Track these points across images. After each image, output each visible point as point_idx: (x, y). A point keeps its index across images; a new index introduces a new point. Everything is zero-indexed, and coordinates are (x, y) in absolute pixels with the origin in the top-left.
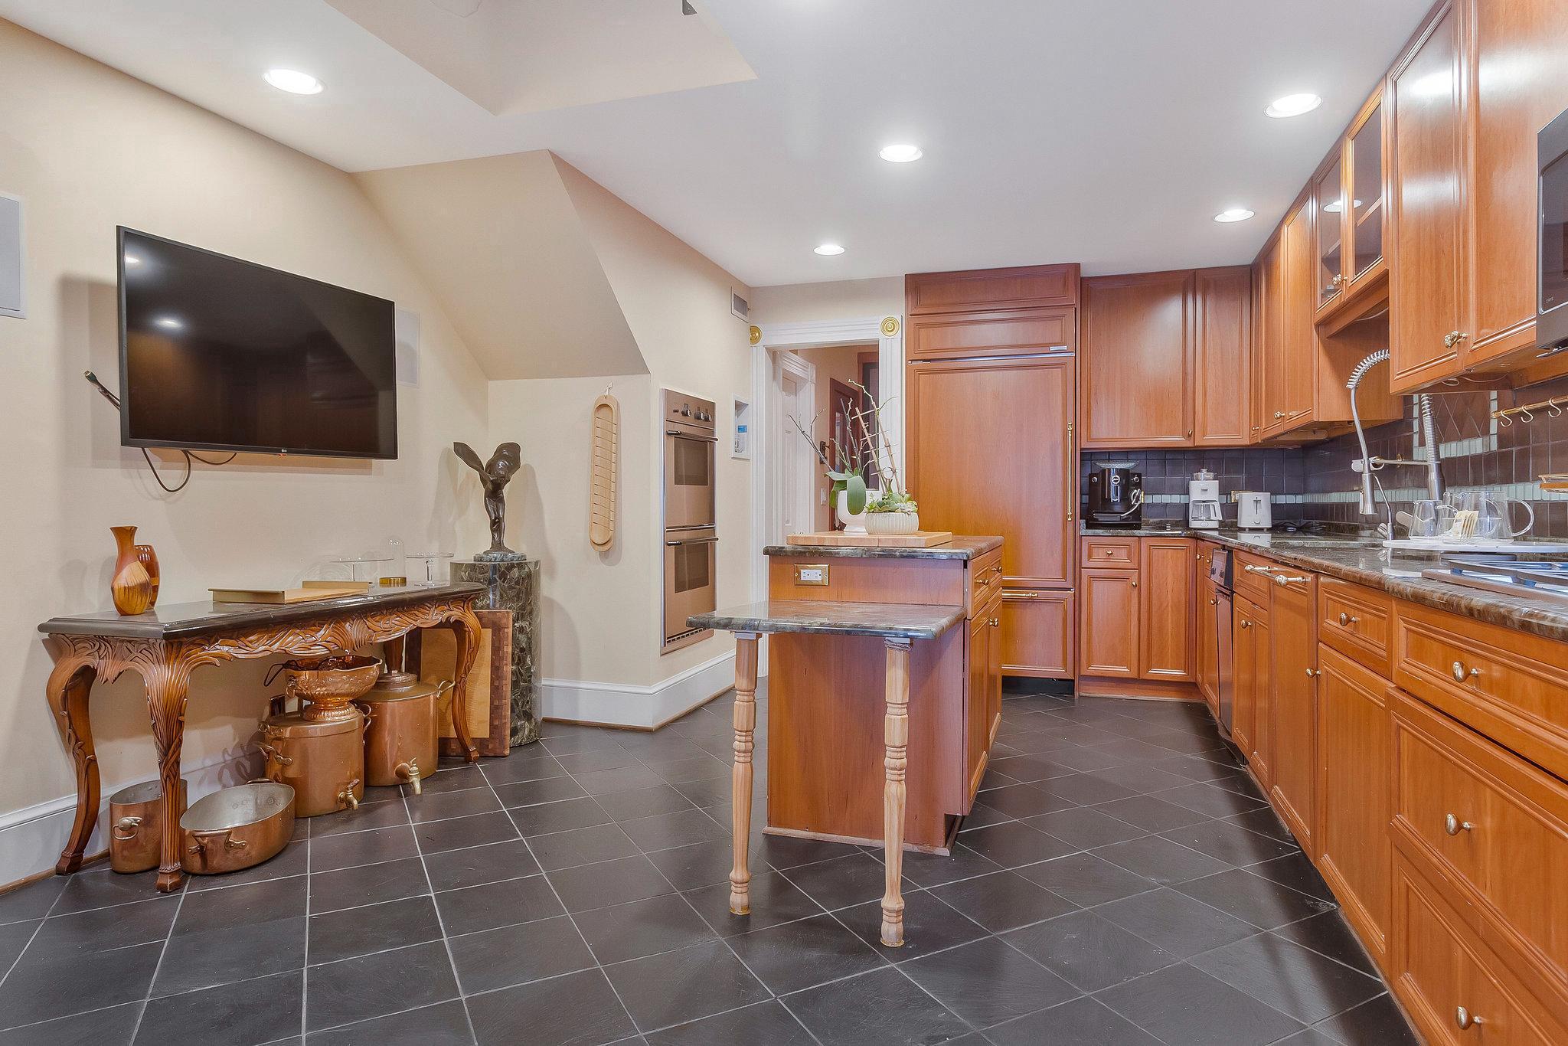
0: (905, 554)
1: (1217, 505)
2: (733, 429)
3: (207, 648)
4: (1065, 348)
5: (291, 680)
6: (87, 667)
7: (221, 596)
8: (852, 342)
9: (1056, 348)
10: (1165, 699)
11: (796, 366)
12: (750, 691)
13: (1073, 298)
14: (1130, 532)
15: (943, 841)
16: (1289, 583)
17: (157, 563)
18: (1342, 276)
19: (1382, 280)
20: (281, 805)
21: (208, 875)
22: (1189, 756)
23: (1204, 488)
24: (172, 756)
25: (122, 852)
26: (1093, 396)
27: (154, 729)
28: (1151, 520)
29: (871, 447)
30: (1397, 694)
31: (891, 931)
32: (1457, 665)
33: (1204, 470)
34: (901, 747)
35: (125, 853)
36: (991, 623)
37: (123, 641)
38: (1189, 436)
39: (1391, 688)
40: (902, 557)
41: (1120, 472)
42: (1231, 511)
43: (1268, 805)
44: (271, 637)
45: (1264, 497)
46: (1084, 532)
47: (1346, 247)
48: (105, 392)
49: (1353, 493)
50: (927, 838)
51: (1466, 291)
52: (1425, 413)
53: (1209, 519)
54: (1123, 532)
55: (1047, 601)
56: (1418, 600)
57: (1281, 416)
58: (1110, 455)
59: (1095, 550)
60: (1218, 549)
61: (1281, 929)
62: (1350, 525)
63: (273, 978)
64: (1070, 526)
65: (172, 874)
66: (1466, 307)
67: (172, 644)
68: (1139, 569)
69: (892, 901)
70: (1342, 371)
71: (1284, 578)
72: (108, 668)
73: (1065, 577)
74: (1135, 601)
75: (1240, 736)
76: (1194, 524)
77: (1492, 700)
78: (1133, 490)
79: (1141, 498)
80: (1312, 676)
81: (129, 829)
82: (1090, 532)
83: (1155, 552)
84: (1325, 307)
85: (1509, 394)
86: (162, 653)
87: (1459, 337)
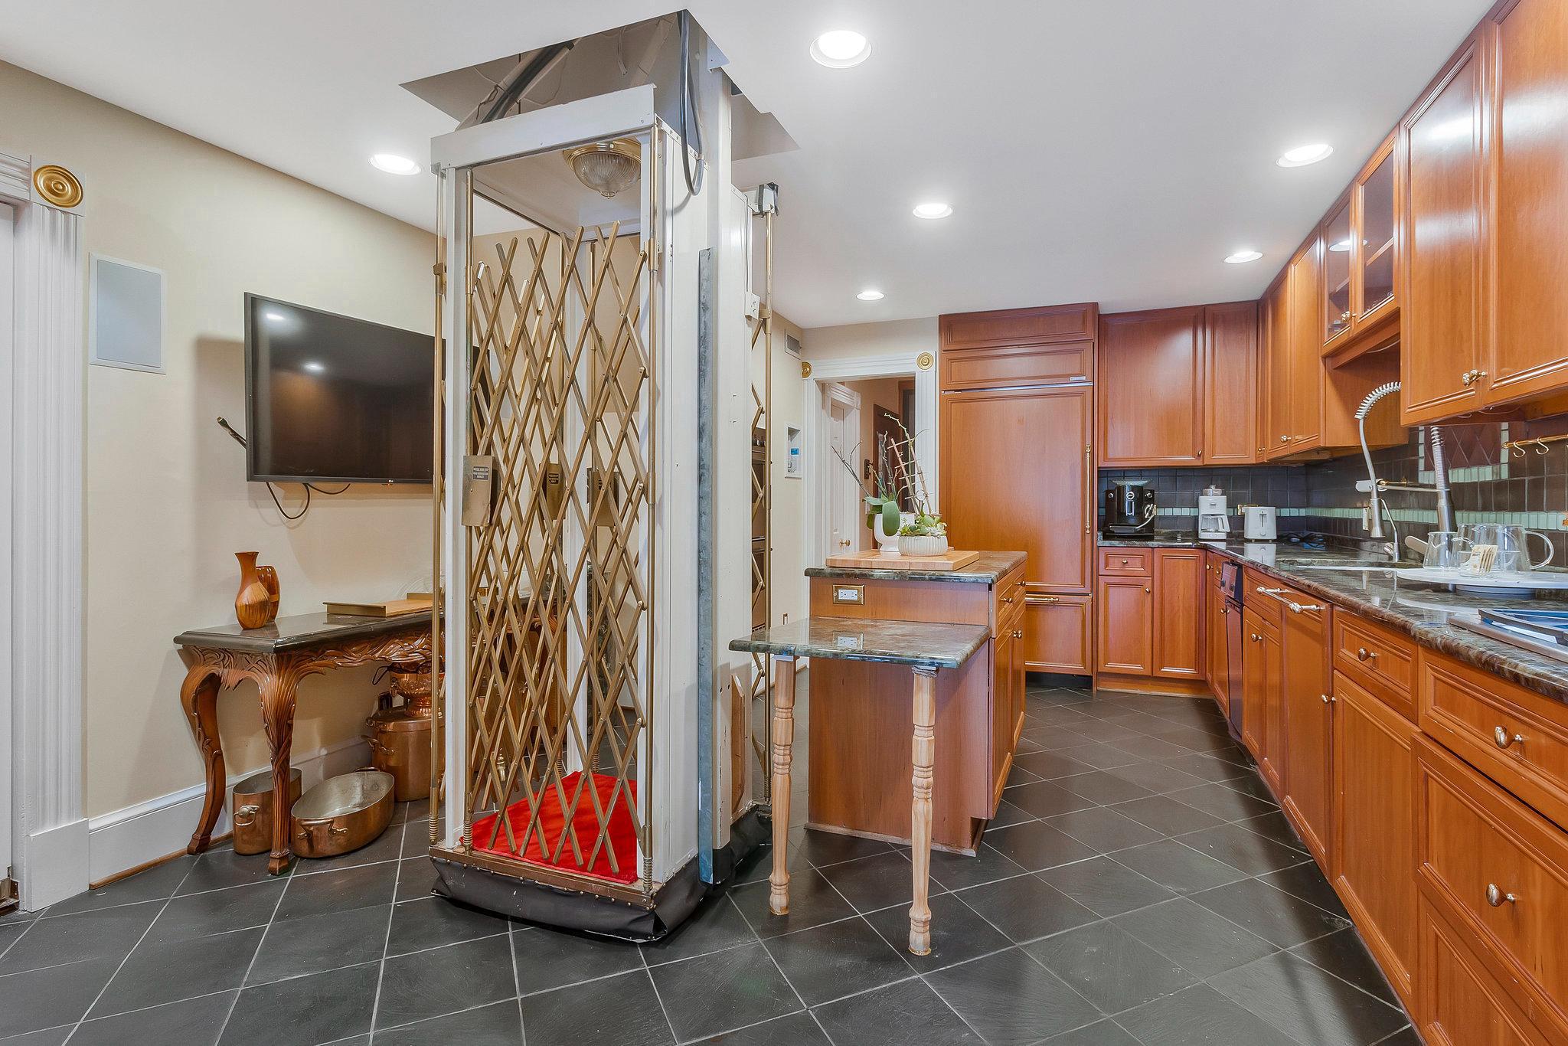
0: (934, 577)
1: (1225, 519)
2: (786, 452)
3: (314, 659)
4: (1084, 378)
5: (394, 682)
6: (214, 674)
7: (335, 610)
8: (891, 374)
9: (1075, 378)
10: (1178, 695)
11: (842, 395)
12: (788, 708)
13: (1091, 334)
14: (1144, 543)
15: (970, 842)
16: (1303, 610)
17: (278, 582)
18: (1351, 314)
19: (1394, 317)
20: (384, 790)
21: (314, 859)
22: (1200, 754)
23: (1213, 503)
24: (283, 753)
25: (242, 835)
26: (1109, 420)
27: (267, 732)
28: (1164, 531)
29: (905, 474)
30: (1423, 741)
31: (919, 940)
32: (1499, 730)
33: (1212, 487)
34: (928, 767)
35: (245, 837)
36: (1015, 635)
37: (242, 653)
38: (1199, 456)
39: (1416, 732)
40: (931, 579)
41: (1133, 488)
42: (1238, 523)
43: (1278, 809)
44: (372, 648)
45: (1270, 512)
46: (1101, 543)
47: (1355, 288)
48: (235, 435)
49: (1356, 510)
50: (955, 839)
51: (1486, 331)
52: (1435, 443)
53: (1217, 531)
54: (1137, 543)
55: (1067, 605)
56: (1450, 653)
57: (1287, 440)
58: (1125, 473)
59: (1111, 560)
60: (1227, 563)
61: (1298, 948)
62: (1354, 540)
63: (353, 969)
64: (1088, 538)
65: (281, 859)
66: (1486, 346)
67: (282, 657)
68: (1153, 577)
69: (920, 912)
70: (1351, 404)
71: (1298, 606)
72: (230, 676)
73: (1083, 583)
74: (1148, 605)
75: (1249, 737)
76: (1203, 535)
77: (1542, 774)
78: (1146, 505)
79: (1153, 511)
80: (1327, 703)
81: (248, 816)
82: (1107, 543)
83: (1167, 561)
84: (1332, 340)
85: (1521, 426)
86: (274, 665)
87: (1479, 376)
